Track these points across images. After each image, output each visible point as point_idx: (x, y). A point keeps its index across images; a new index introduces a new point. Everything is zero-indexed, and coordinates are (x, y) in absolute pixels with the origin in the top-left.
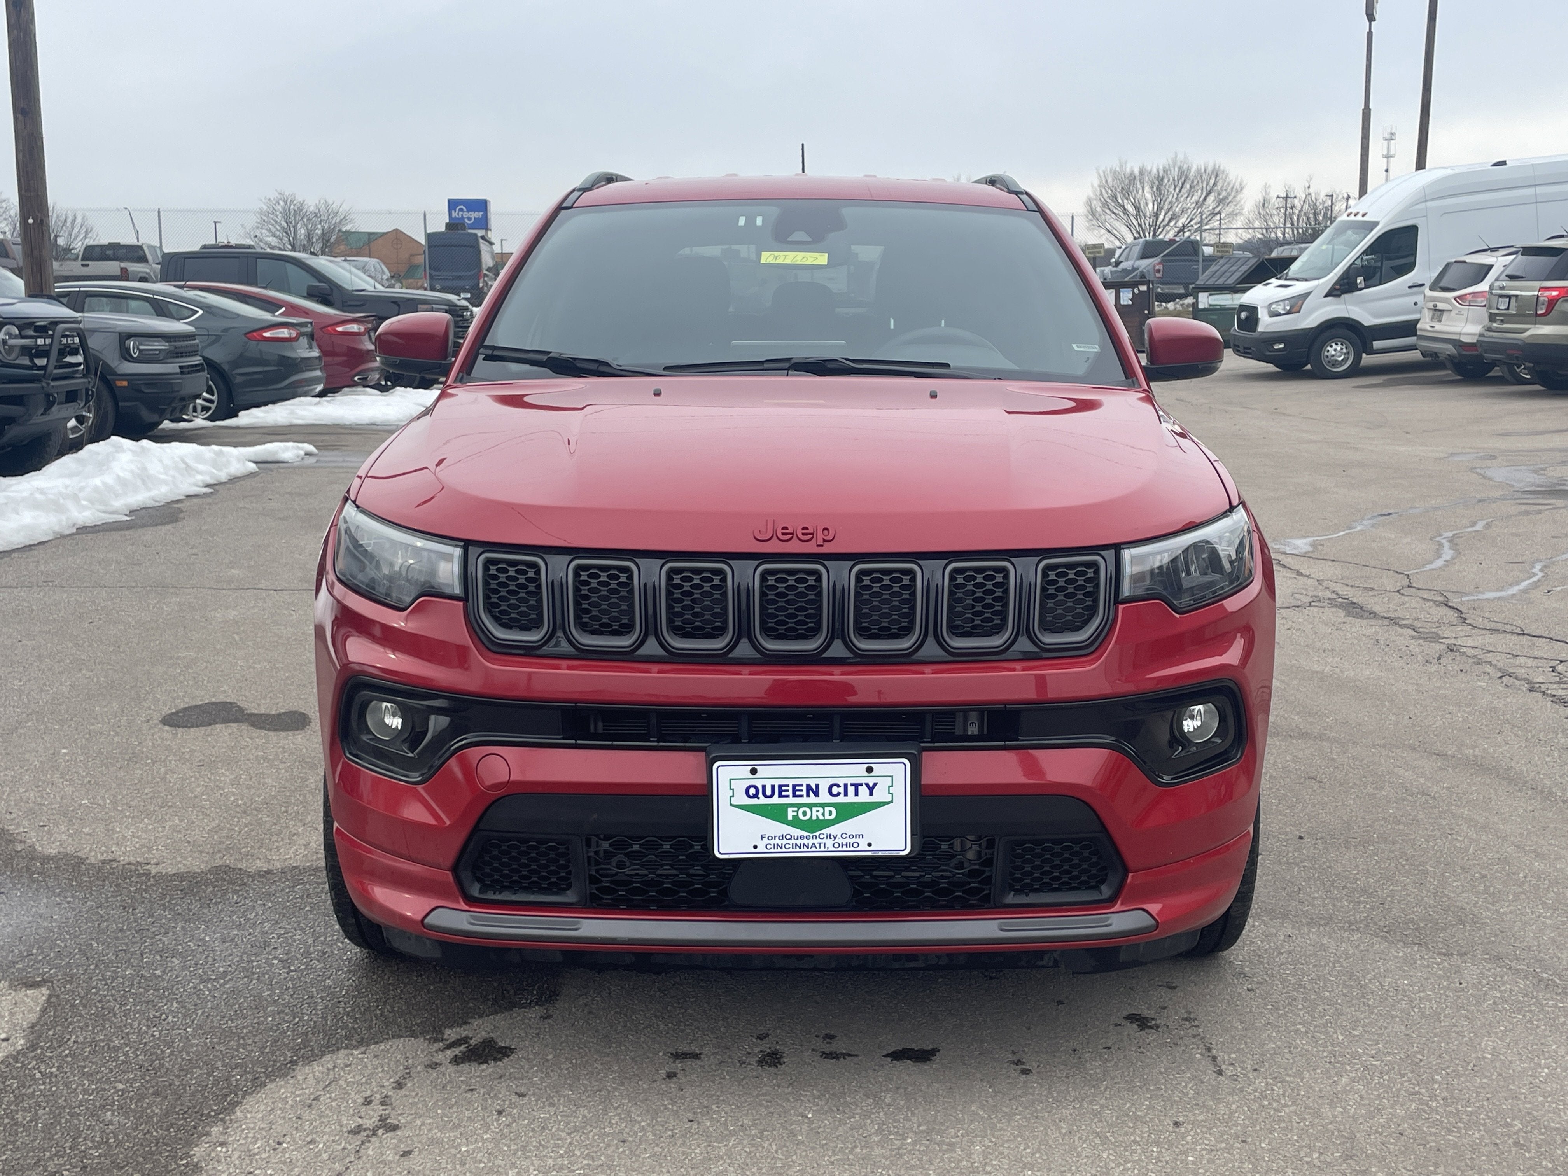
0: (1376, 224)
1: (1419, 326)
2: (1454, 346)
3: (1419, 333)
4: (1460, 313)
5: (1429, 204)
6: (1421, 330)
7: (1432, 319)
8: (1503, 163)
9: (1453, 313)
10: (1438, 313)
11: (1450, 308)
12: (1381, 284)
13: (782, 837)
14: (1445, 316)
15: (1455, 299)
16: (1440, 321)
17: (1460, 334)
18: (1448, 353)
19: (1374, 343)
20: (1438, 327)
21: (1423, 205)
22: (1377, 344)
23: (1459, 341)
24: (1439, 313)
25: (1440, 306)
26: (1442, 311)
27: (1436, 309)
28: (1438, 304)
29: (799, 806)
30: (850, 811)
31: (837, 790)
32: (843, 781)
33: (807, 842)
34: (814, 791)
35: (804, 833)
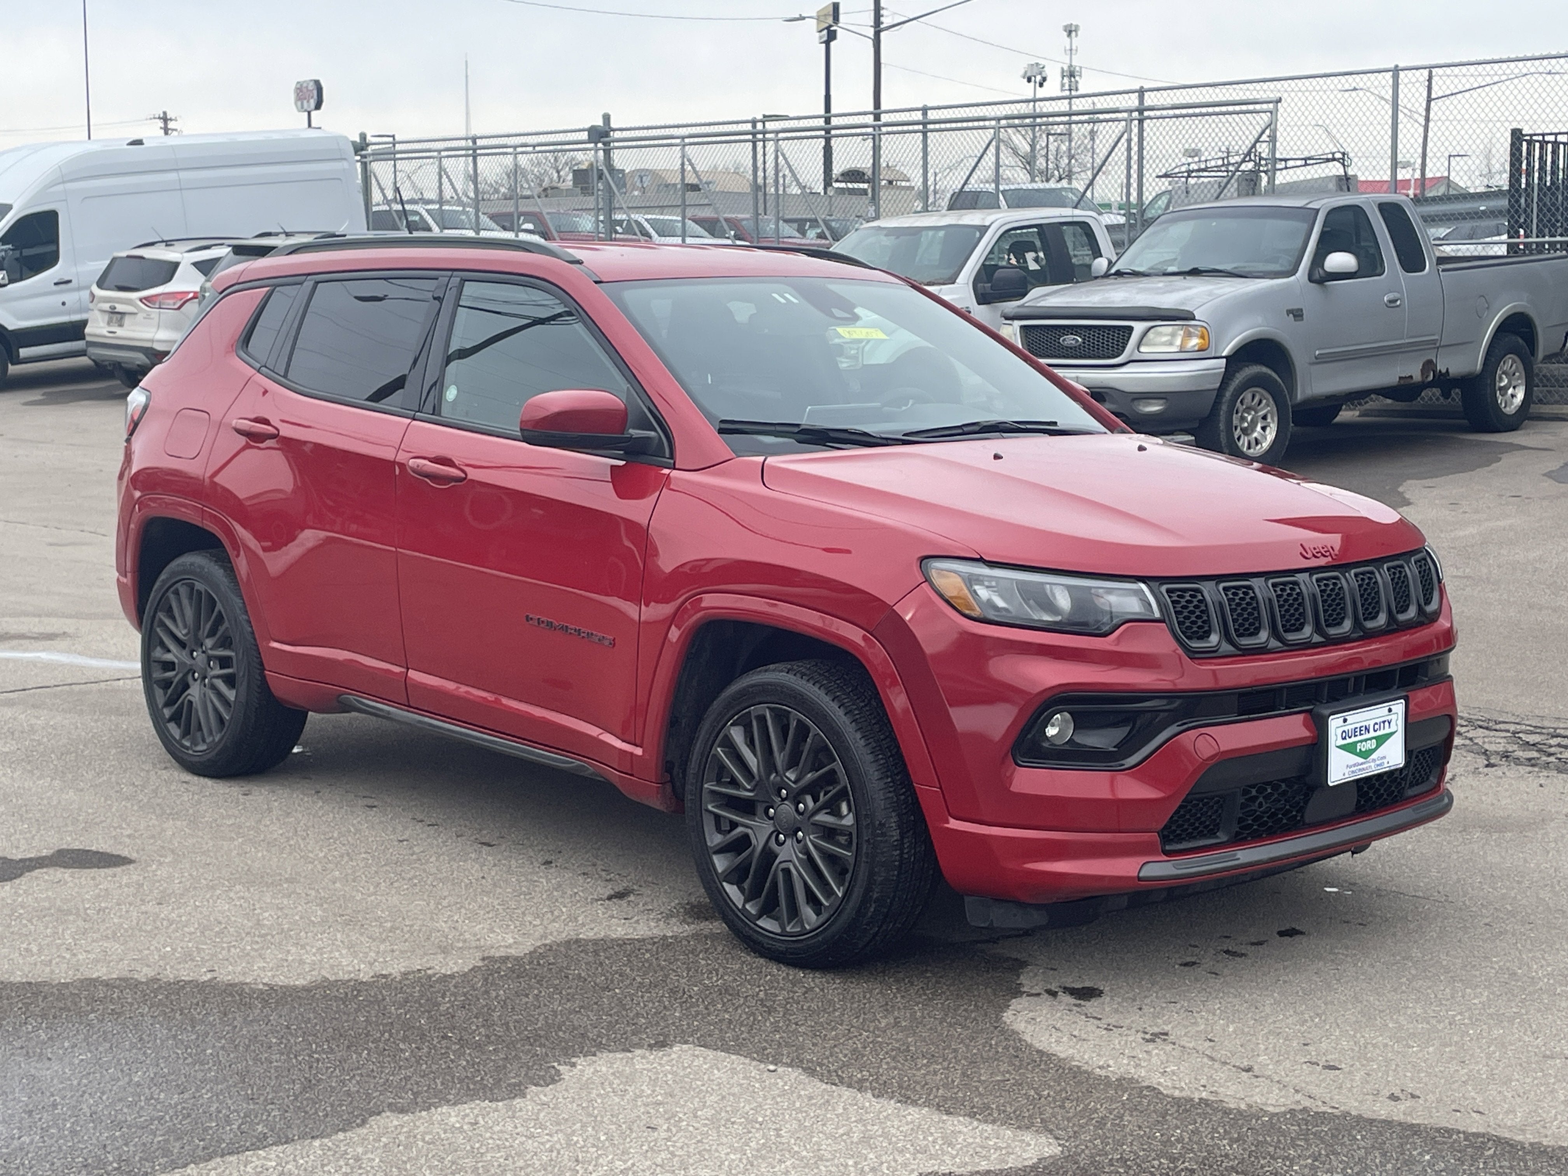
0: (9, 207)
1: (87, 330)
2: (145, 354)
3: (88, 338)
4: (148, 317)
5: (69, 186)
6: (90, 335)
7: (109, 324)
8: (139, 142)
9: (140, 316)
10: (116, 316)
11: (135, 311)
12: (21, 279)
13: (1355, 765)
14: (127, 320)
15: (141, 300)
16: (121, 325)
17: (152, 341)
18: (138, 363)
19: (21, 350)
20: (120, 332)
21: (61, 187)
22: (24, 352)
23: (152, 349)
24: (119, 316)
25: (120, 308)
26: (123, 314)
27: (113, 312)
28: (117, 305)
29: (1361, 741)
30: (1381, 740)
31: (1377, 727)
32: (1378, 721)
33: (1364, 766)
34: (1367, 730)
35: (1362, 760)
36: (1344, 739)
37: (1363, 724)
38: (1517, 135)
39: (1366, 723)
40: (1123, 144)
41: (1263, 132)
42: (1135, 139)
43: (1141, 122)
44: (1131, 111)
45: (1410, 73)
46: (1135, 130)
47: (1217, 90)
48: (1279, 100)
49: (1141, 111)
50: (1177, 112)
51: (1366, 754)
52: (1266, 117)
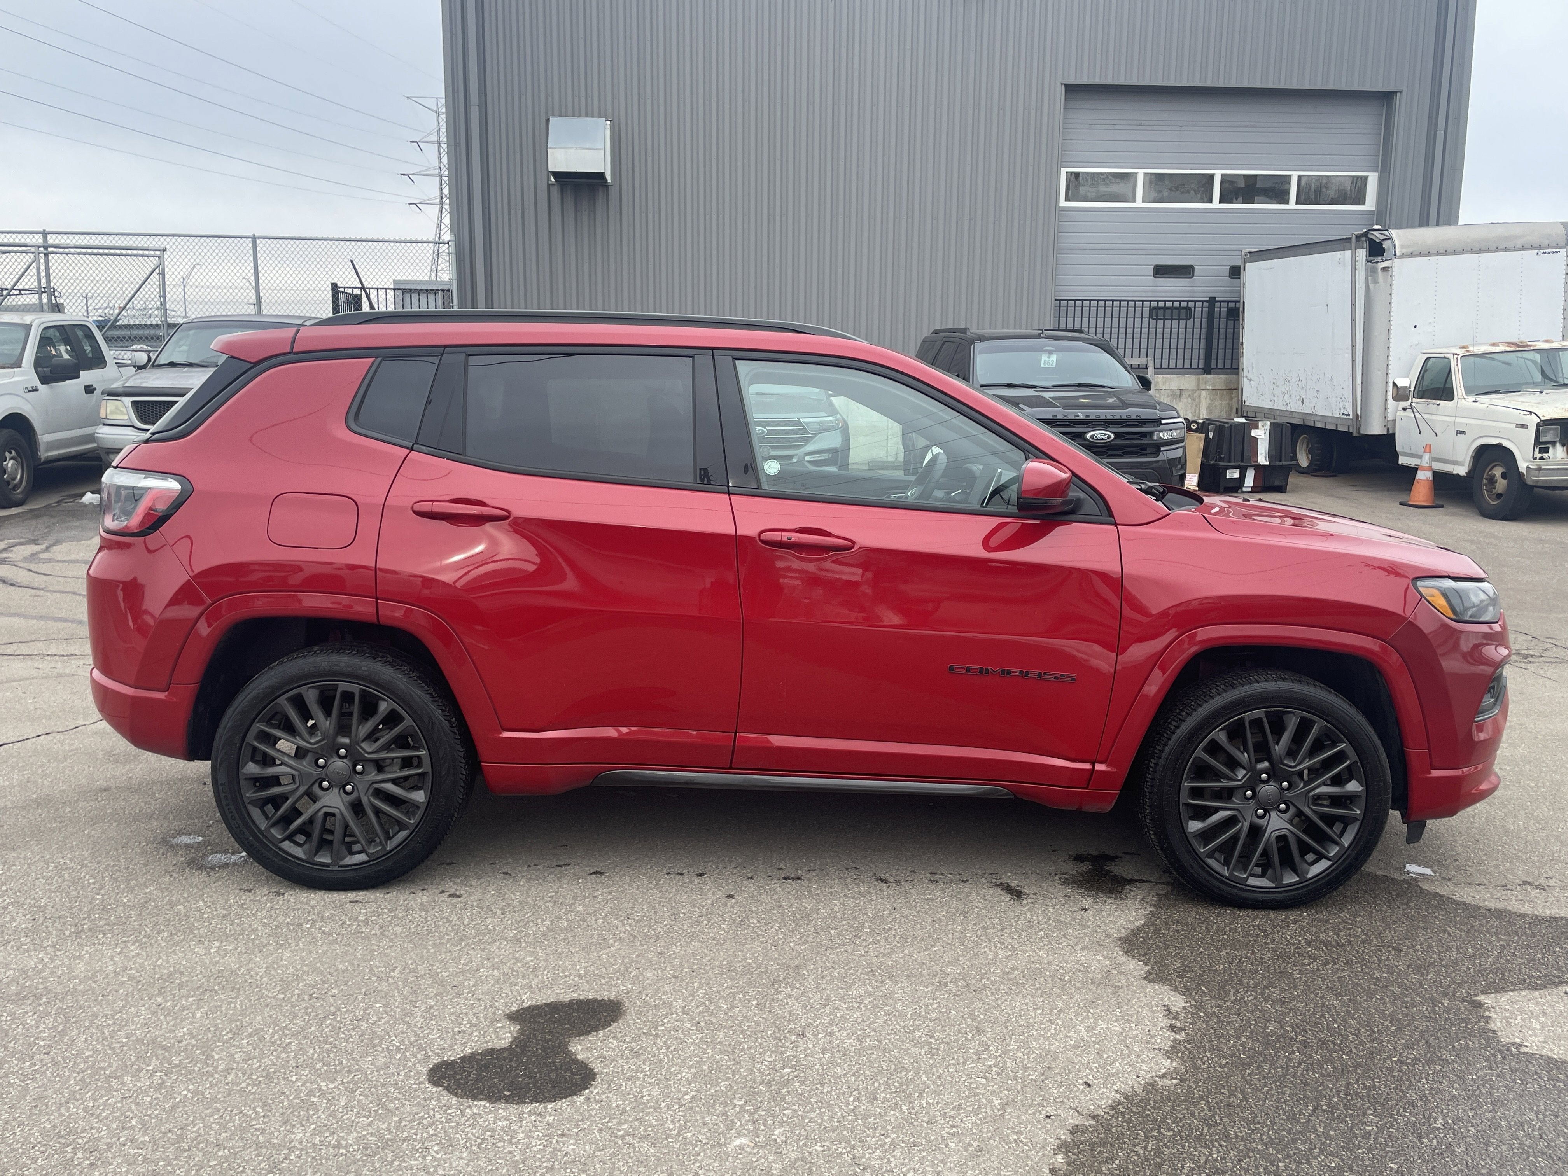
38: (334, 286)
40: (33, 270)
41: (154, 270)
42: (43, 267)
43: (46, 255)
44: (39, 247)
45: (264, 241)
46: (42, 261)
47: (111, 238)
48: (165, 250)
49: (46, 248)
50: (78, 250)
52: (156, 261)
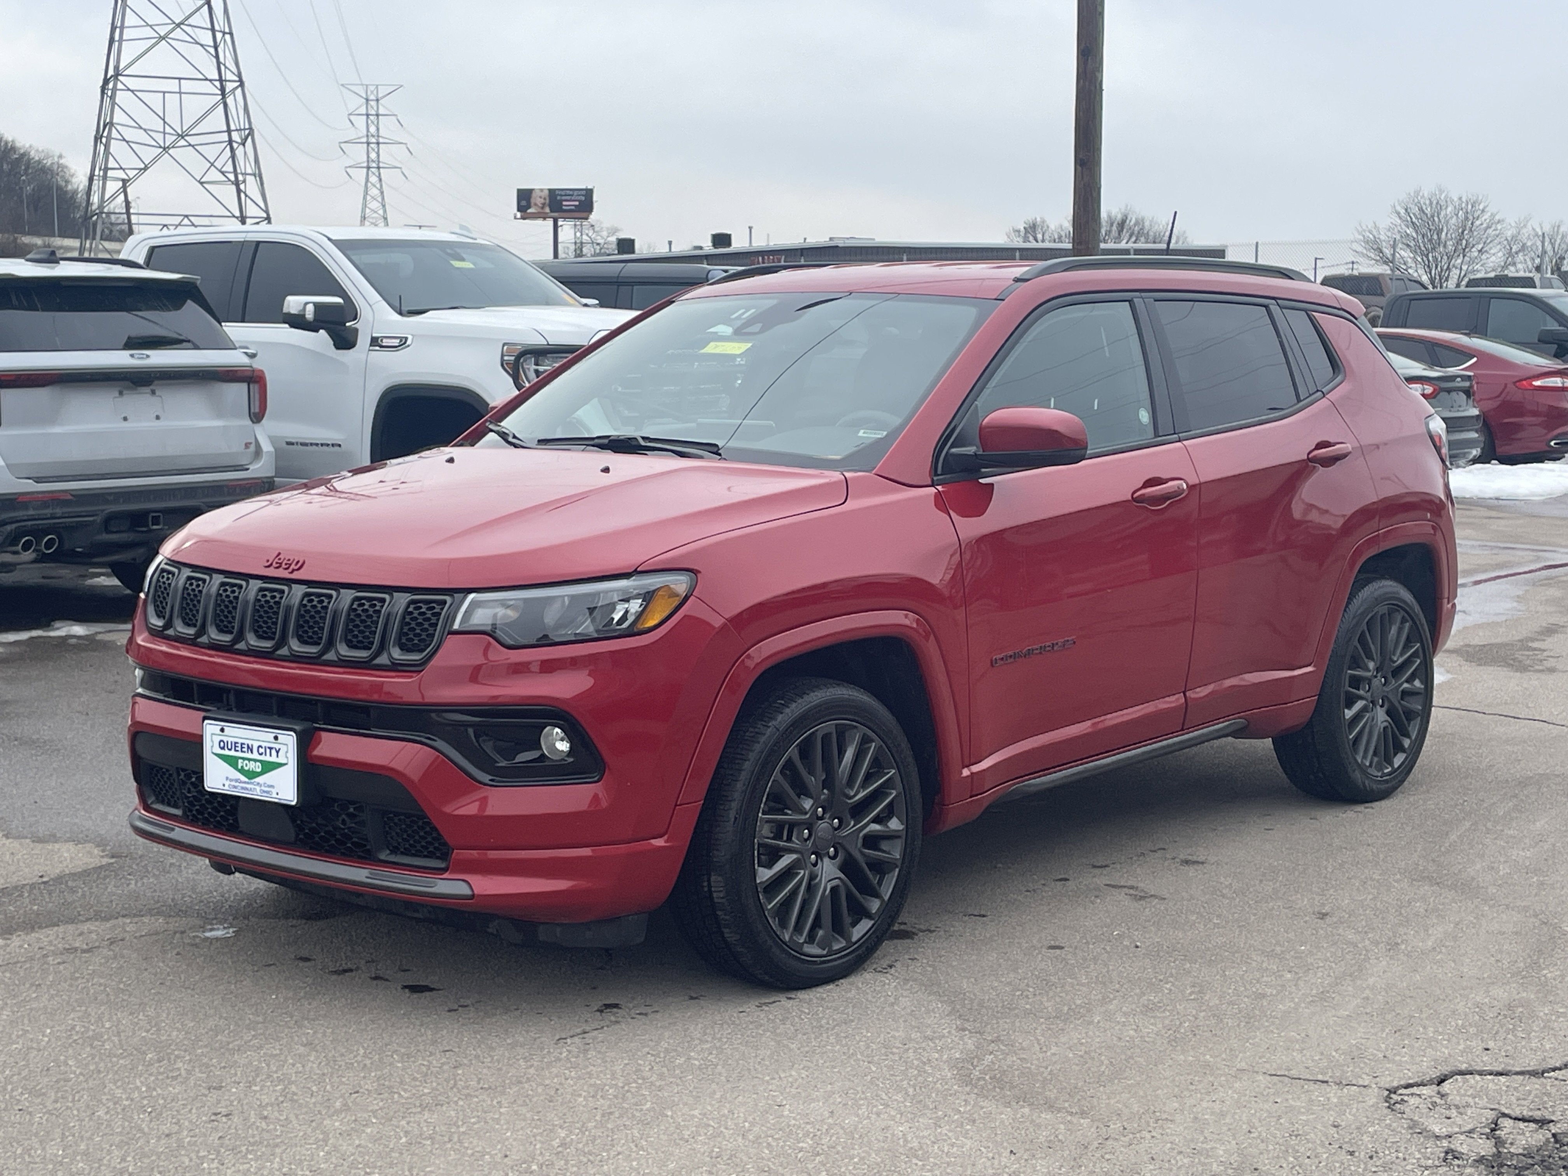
13: (236, 781)
29: (244, 759)
30: (269, 767)
31: (261, 750)
32: (263, 744)
33: (249, 786)
34: (250, 749)
35: (247, 780)
36: (223, 748)
37: (246, 742)
39: (250, 743)
51: (251, 775)
